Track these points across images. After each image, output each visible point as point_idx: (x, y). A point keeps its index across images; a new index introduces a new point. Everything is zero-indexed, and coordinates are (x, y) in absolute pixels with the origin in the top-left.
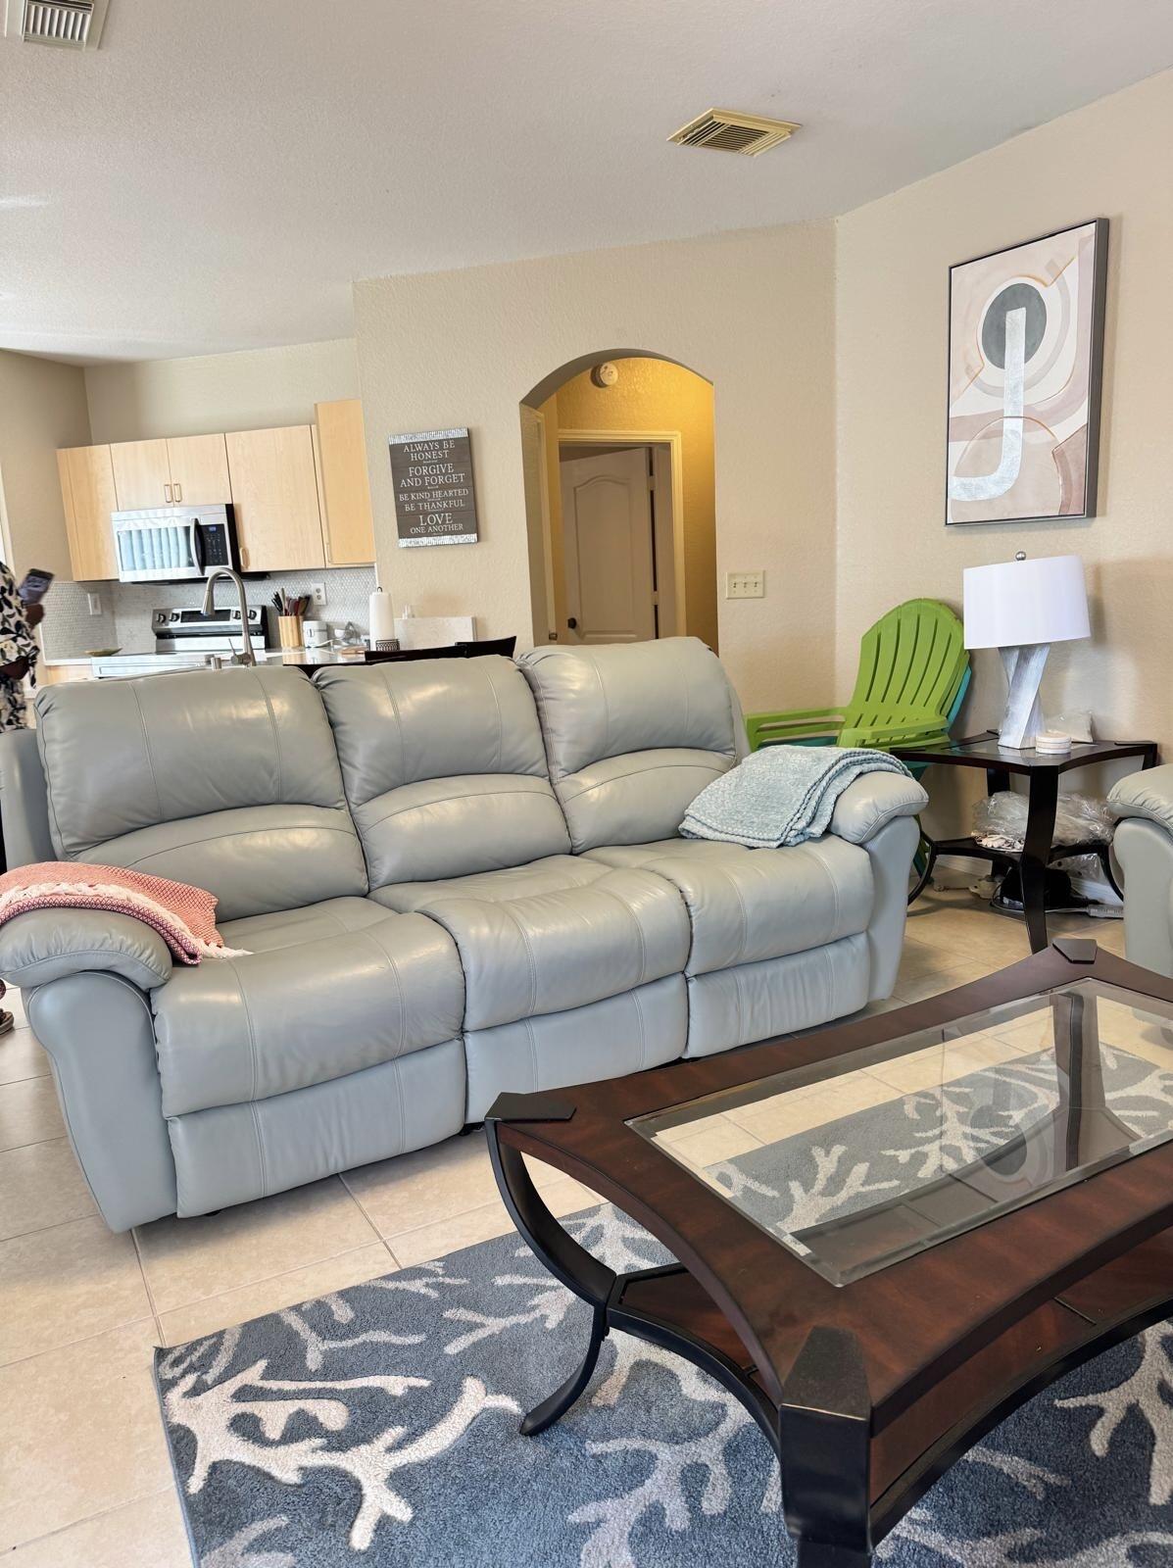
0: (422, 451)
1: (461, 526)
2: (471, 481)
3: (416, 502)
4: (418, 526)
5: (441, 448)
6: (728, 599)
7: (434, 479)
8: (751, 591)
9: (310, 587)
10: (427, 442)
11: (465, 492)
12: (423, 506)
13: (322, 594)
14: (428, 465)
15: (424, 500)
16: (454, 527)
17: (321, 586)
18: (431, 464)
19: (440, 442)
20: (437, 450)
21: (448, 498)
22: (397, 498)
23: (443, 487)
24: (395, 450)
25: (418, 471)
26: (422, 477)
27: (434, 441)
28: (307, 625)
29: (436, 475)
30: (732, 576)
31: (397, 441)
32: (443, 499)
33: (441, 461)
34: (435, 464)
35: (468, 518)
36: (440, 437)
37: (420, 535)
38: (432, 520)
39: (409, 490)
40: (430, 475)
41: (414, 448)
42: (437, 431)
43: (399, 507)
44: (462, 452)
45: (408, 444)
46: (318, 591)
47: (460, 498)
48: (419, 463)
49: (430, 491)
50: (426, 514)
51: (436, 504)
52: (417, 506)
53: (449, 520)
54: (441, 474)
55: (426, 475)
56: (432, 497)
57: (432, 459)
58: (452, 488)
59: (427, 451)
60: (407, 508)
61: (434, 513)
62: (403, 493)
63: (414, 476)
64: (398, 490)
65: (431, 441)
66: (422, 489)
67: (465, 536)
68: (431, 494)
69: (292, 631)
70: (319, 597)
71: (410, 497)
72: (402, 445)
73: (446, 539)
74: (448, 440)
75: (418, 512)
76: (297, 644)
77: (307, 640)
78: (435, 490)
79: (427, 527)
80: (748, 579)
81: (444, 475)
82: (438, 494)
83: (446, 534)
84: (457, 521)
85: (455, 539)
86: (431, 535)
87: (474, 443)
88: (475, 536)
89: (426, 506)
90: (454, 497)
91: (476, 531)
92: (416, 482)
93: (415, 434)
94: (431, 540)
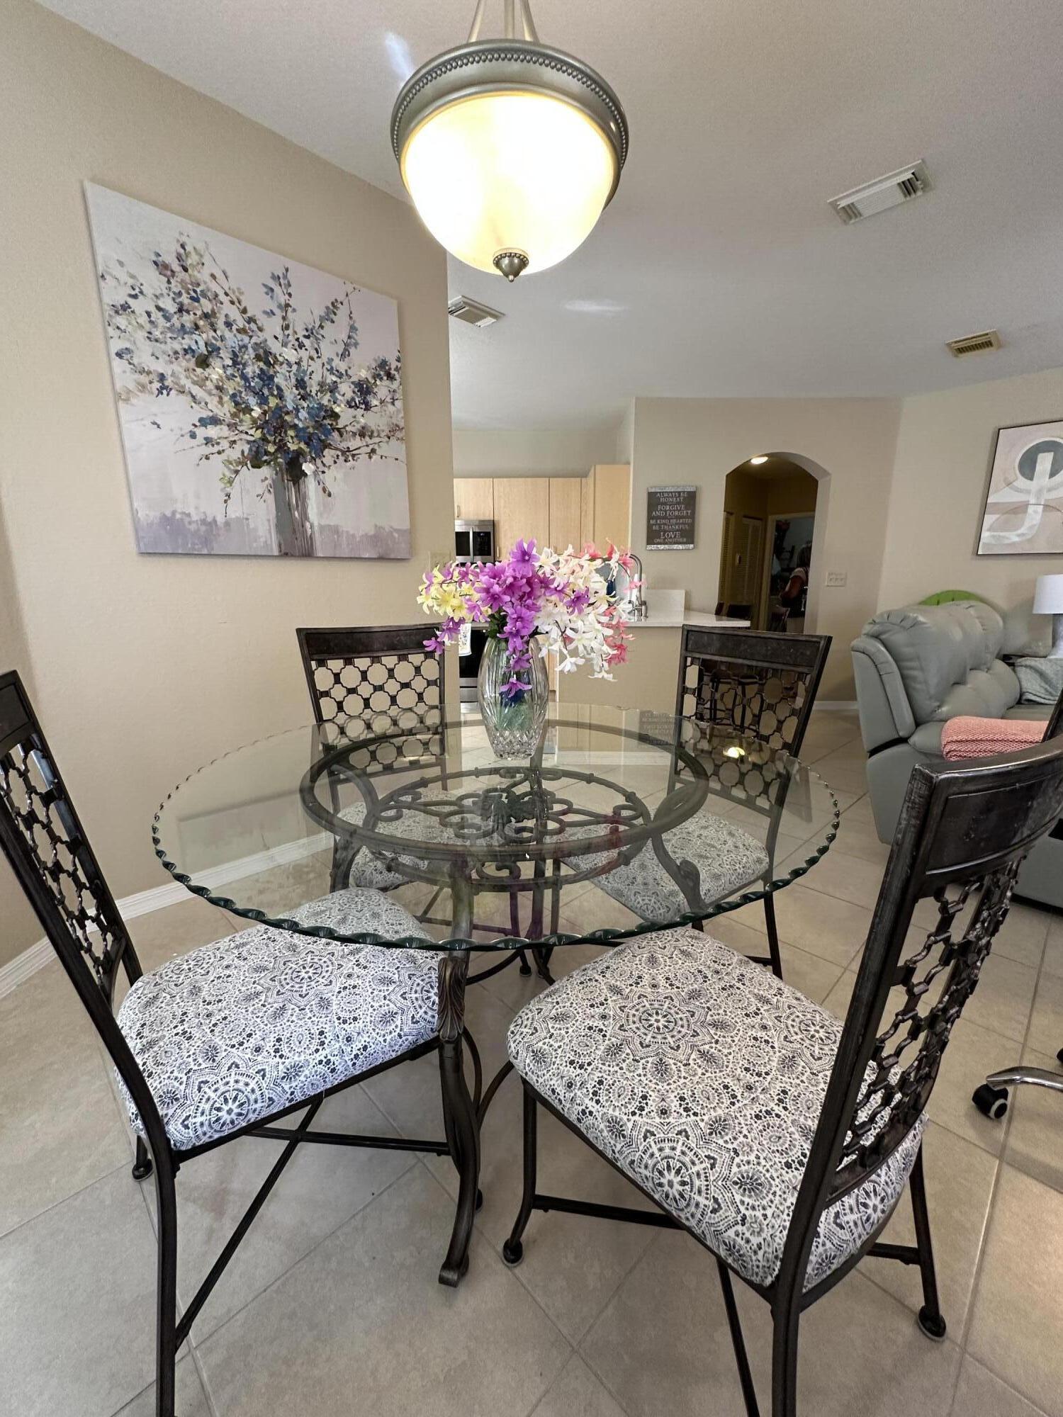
0: (668, 497)
1: (685, 540)
2: (693, 516)
3: (660, 525)
4: (660, 538)
5: (679, 496)
7: (672, 513)
8: (838, 583)
10: (671, 492)
11: (689, 521)
12: (664, 527)
15: (666, 524)
16: (681, 540)
18: (671, 505)
19: (679, 493)
20: (677, 497)
21: (680, 524)
22: (648, 522)
23: (678, 517)
24: (651, 496)
25: (663, 508)
26: (666, 511)
27: (676, 492)
29: (674, 510)
30: (829, 574)
31: (653, 490)
32: (676, 524)
33: (679, 503)
34: (675, 505)
35: (688, 535)
36: (679, 490)
37: (660, 544)
38: (668, 535)
39: (656, 518)
40: (671, 511)
41: (663, 495)
42: (678, 487)
43: (649, 527)
44: (690, 500)
45: (660, 493)
47: (687, 524)
48: (665, 504)
49: (669, 519)
50: (665, 532)
51: (672, 527)
52: (660, 527)
53: (678, 536)
54: (677, 510)
55: (668, 510)
56: (670, 522)
57: (673, 502)
58: (683, 518)
59: (671, 498)
60: (654, 527)
61: (670, 532)
62: (652, 519)
63: (661, 510)
64: (650, 517)
65: (674, 492)
66: (665, 518)
67: (686, 545)
71: (656, 521)
72: (656, 493)
73: (675, 547)
74: (684, 492)
75: (660, 530)
78: (672, 519)
79: (664, 539)
80: (838, 577)
81: (679, 511)
82: (674, 521)
83: (675, 543)
84: (682, 536)
85: (680, 547)
86: (666, 544)
87: (697, 495)
88: (691, 546)
89: (666, 527)
90: (682, 523)
91: (692, 543)
92: (662, 514)
93: (665, 487)
94: (667, 546)
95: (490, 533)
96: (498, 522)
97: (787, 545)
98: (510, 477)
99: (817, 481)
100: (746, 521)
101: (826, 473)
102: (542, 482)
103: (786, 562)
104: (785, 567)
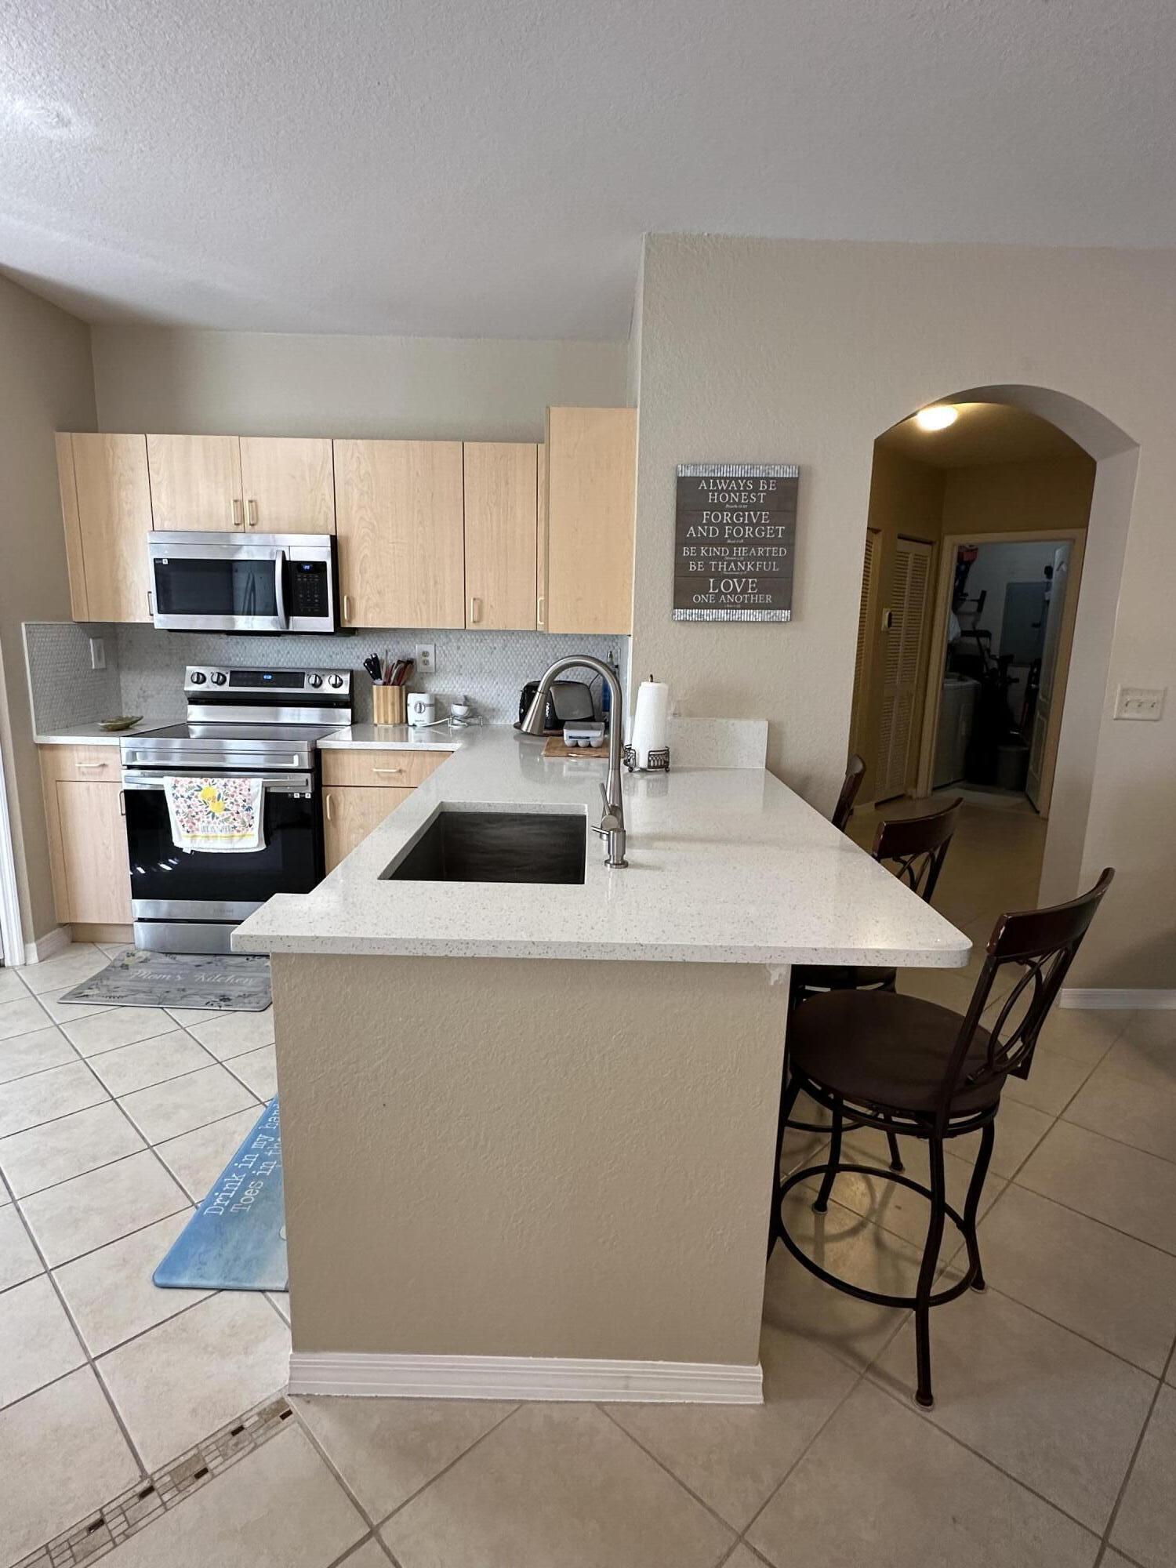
0: (727, 491)
1: (769, 598)
2: (789, 539)
3: (707, 560)
4: (706, 592)
5: (756, 490)
6: (1116, 719)
7: (738, 532)
8: (1145, 714)
9: (414, 650)
10: (736, 478)
11: (782, 551)
12: (716, 566)
13: (431, 659)
14: (733, 511)
15: (721, 559)
16: (759, 599)
17: (430, 648)
18: (735, 510)
19: (756, 480)
20: (750, 492)
21: (756, 558)
22: (677, 553)
23: (750, 543)
24: (685, 485)
25: (716, 517)
26: (721, 526)
27: (748, 479)
28: (413, 698)
29: (743, 525)
30: (1125, 692)
31: (689, 473)
32: (748, 559)
33: (753, 507)
34: (743, 511)
35: (777, 588)
36: (757, 474)
37: (708, 606)
38: (727, 586)
39: (698, 542)
40: (734, 524)
41: (715, 484)
42: (753, 466)
43: (680, 565)
44: (783, 497)
45: (707, 479)
46: (425, 654)
47: (774, 559)
48: (721, 507)
49: (731, 546)
50: (720, 578)
51: (736, 565)
52: (707, 566)
53: (753, 589)
54: (751, 523)
55: (728, 524)
56: (731, 554)
57: (739, 503)
58: (763, 545)
59: (735, 492)
60: (692, 567)
61: (732, 577)
62: (689, 545)
63: (709, 523)
64: (681, 541)
65: (742, 478)
66: (720, 542)
67: (773, 612)
68: (732, 552)
69: (393, 704)
70: (426, 663)
71: (698, 551)
72: (698, 480)
73: (746, 615)
74: (767, 479)
75: (708, 574)
76: (397, 721)
77: (413, 716)
78: (738, 545)
79: (717, 596)
81: (754, 526)
82: (742, 551)
83: (744, 607)
84: (762, 590)
85: (758, 615)
86: (722, 607)
87: (801, 483)
88: (786, 613)
89: (722, 566)
90: (763, 558)
91: (789, 607)
92: (713, 533)
93: (720, 466)
94: (722, 614)
95: (324, 564)
96: (347, 539)
97: (972, 589)
98: (372, 438)
99: (1094, 463)
100: (902, 545)
101: (1125, 443)
102: (447, 450)
103: (971, 619)
104: (969, 628)
